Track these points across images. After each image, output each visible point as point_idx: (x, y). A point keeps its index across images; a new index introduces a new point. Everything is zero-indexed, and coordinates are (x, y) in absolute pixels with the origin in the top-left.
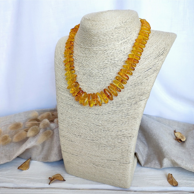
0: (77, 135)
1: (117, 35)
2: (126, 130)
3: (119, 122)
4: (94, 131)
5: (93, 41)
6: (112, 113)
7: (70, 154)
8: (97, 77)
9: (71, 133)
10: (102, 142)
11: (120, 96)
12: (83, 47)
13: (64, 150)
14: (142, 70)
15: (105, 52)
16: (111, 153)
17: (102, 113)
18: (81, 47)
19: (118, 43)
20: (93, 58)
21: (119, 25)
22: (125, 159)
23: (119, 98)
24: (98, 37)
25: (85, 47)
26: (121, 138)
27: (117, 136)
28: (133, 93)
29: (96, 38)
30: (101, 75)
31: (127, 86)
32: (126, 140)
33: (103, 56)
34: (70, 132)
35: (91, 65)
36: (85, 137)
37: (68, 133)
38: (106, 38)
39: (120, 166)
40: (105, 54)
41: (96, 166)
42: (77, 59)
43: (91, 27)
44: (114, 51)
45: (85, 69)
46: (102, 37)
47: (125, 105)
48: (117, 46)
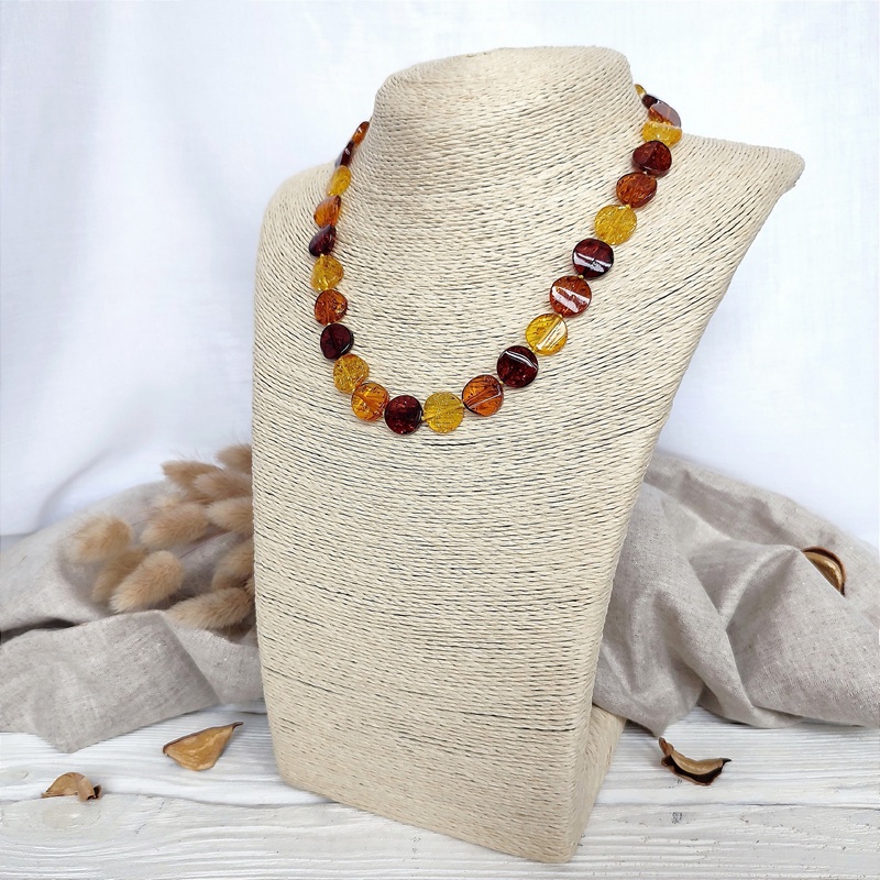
0: (331, 589)
1: (529, 141)
2: (557, 566)
3: (525, 532)
4: (408, 571)
5: (424, 170)
6: (492, 489)
7: (298, 683)
8: (433, 327)
9: (307, 581)
10: (446, 622)
11: (532, 413)
12: (381, 197)
13: (271, 663)
14: (635, 299)
15: (472, 215)
16: (483, 678)
17: (450, 490)
18: (372, 202)
19: (531, 180)
20: (420, 243)
21: (540, 101)
22: (546, 708)
23: (526, 419)
24: (444, 151)
25: (389, 198)
26: (529, 608)
27: (514, 598)
28: (591, 398)
29: (435, 154)
30: (452, 319)
31: (567, 368)
32: (556, 614)
33: (463, 235)
34: (302, 576)
35: (411, 273)
36: (366, 602)
37: (293, 583)
38: (481, 155)
39: (525, 744)
40: (474, 226)
41: (413, 742)
42: (352, 252)
43: (417, 110)
44: (514, 212)
45: (384, 291)
46: (461, 149)
47: (555, 450)
48: (526, 190)
